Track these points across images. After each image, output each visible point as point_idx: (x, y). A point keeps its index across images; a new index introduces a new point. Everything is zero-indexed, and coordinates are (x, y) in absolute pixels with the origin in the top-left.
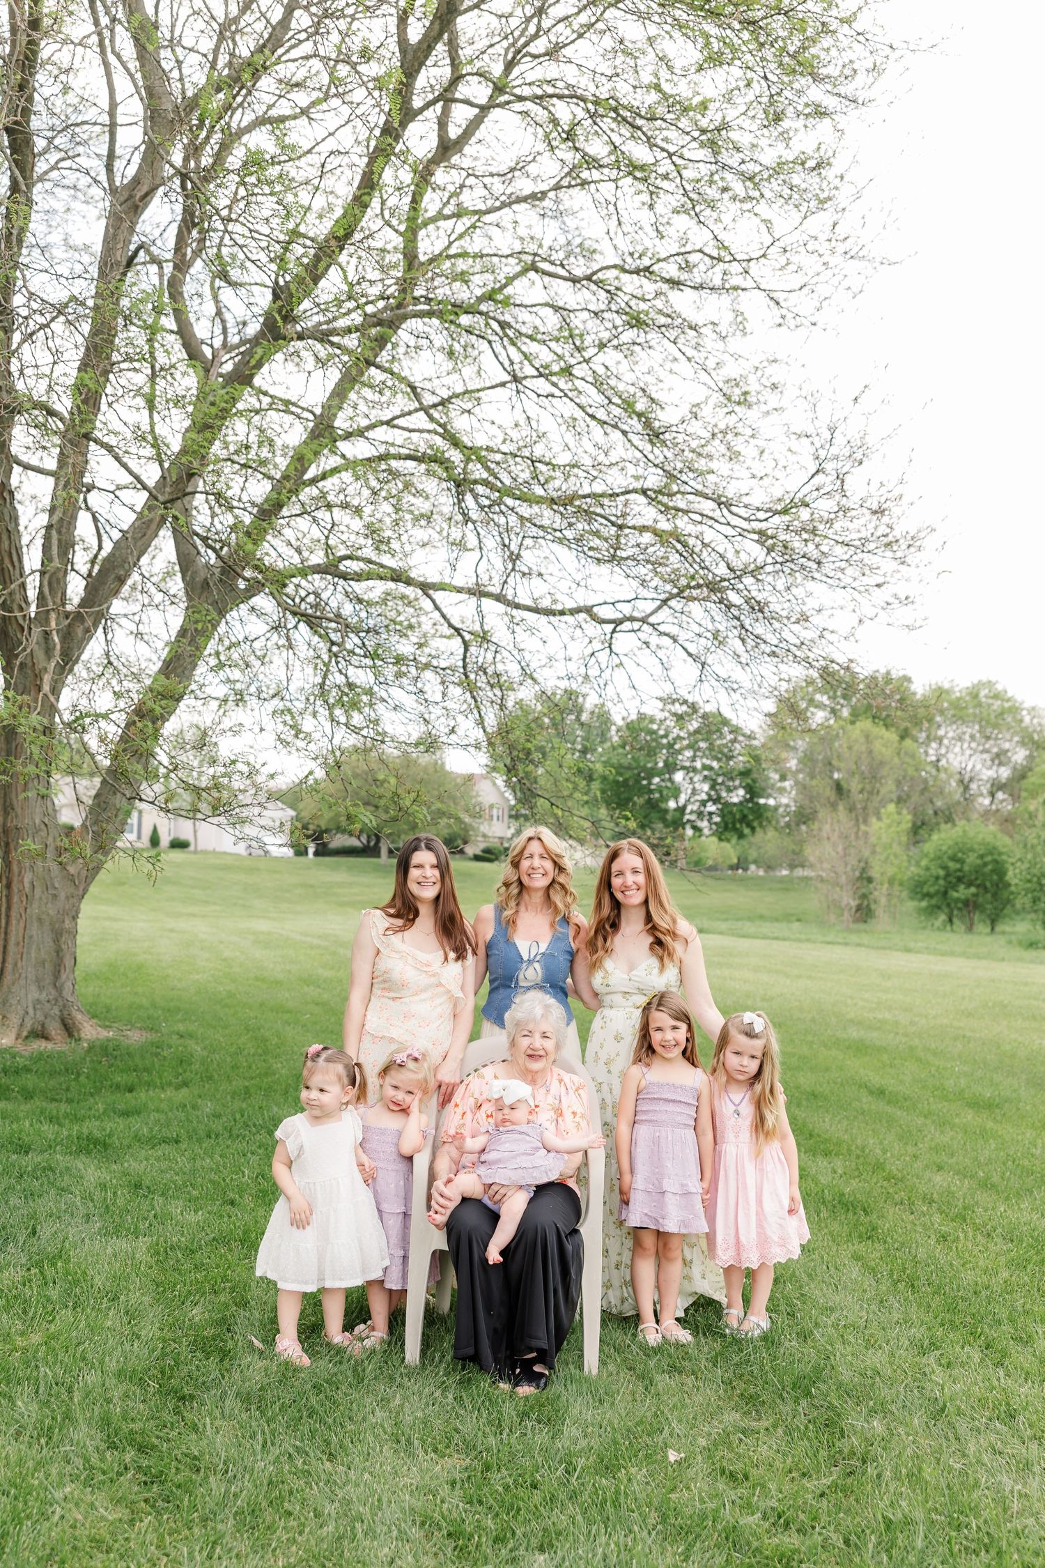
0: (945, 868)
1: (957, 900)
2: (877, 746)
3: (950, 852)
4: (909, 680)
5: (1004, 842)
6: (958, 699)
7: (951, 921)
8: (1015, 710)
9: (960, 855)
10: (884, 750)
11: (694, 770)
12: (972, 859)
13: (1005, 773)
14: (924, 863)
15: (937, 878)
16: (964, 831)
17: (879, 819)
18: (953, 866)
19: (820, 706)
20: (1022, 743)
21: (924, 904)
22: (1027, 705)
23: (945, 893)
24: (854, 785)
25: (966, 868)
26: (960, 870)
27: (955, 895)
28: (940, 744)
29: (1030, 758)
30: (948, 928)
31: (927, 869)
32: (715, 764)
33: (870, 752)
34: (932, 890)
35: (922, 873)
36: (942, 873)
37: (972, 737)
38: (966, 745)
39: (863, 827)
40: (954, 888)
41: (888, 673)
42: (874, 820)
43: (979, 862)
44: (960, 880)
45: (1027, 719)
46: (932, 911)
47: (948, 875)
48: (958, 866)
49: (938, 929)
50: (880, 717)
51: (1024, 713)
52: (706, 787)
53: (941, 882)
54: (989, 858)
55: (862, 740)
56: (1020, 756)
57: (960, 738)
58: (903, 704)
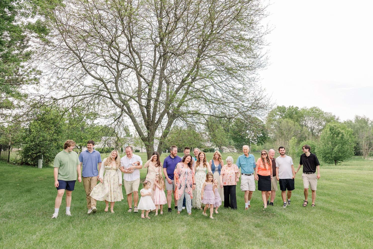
2: (289, 124)
4: (298, 108)
5: (316, 144)
6: (309, 111)
8: (322, 113)
10: (291, 125)
11: (251, 130)
13: (321, 127)
14: (299, 149)
16: (308, 142)
19: (277, 115)
20: (324, 121)
22: (324, 112)
24: (285, 133)
28: (306, 121)
29: (326, 124)
33: (288, 126)
35: (299, 151)
37: (313, 120)
38: (311, 121)
39: (287, 142)
41: (293, 106)
50: (291, 117)
51: (324, 114)
52: (253, 134)
55: (286, 123)
56: (324, 123)
57: (310, 120)
58: (296, 113)
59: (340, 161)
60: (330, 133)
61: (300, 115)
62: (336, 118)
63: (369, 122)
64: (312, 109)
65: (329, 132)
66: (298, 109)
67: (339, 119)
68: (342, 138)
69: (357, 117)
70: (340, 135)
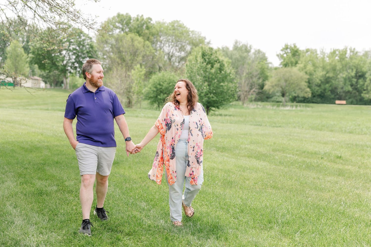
0: (156, 87)
1: (160, 99)
2: (136, 43)
3: (158, 82)
4: (151, 19)
6: (168, 27)
7: (159, 106)
8: (187, 32)
9: (161, 83)
10: (138, 44)
11: (70, 50)
12: (165, 85)
13: (183, 54)
14: (150, 86)
15: (154, 91)
16: (163, 75)
17: (134, 70)
18: (158, 86)
19: (117, 27)
20: (189, 44)
21: (149, 101)
22: (191, 30)
23: (157, 97)
24: (128, 58)
25: (163, 88)
26: (161, 88)
27: (159, 97)
28: (161, 42)
29: (192, 49)
30: (158, 109)
31: (151, 88)
32: (78, 48)
33: (133, 46)
34: (152, 96)
35: (149, 89)
36: (155, 89)
37: (172, 41)
38: (170, 44)
39: (128, 73)
40: (159, 95)
41: (142, 16)
42: (132, 70)
43: (167, 86)
44: (161, 92)
45: (191, 35)
46: (152, 103)
47: (157, 90)
48: (161, 87)
49: (154, 109)
50: (139, 33)
51: (190, 32)
52: (74, 57)
53: (155, 93)
54: (171, 84)
55: (130, 40)
56: (188, 48)
57: (168, 41)
58: (148, 28)
59: (213, 109)
60: (202, 60)
61: (154, 31)
62: (207, 41)
63: (253, 51)
64: (173, 24)
65: (200, 59)
66: (152, 22)
67: (211, 43)
68: (221, 69)
69: (236, 42)
70: (217, 65)
